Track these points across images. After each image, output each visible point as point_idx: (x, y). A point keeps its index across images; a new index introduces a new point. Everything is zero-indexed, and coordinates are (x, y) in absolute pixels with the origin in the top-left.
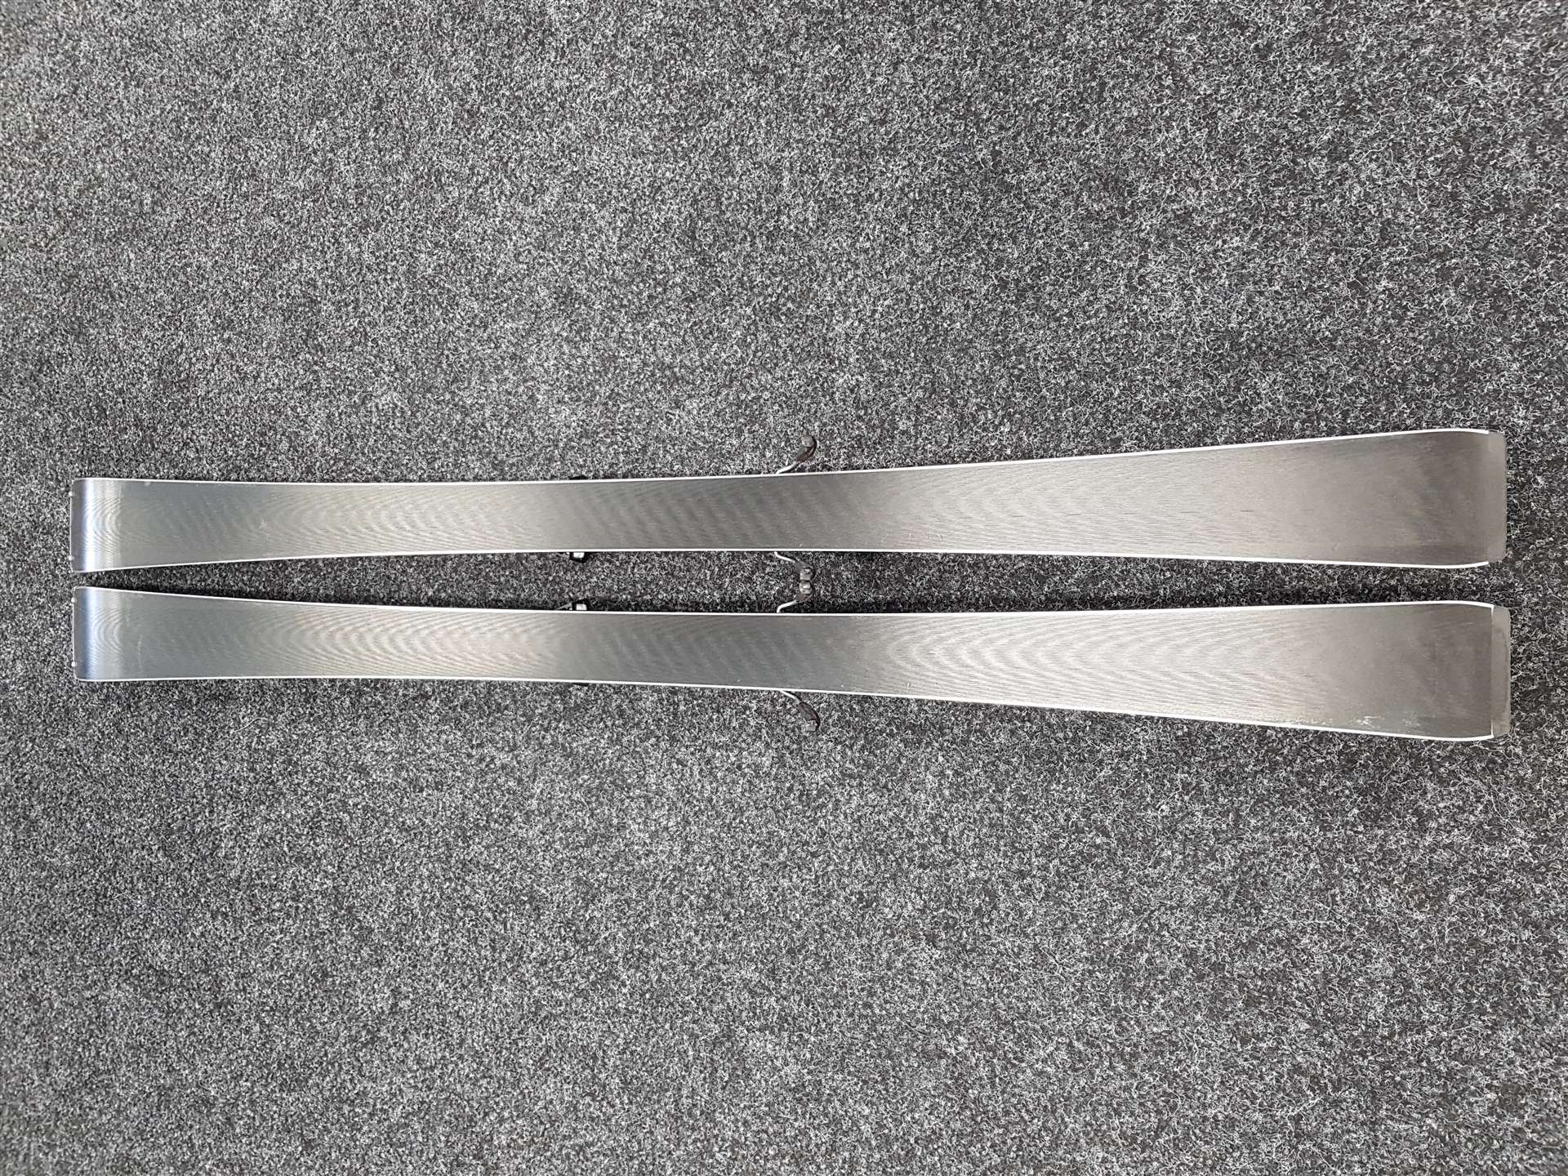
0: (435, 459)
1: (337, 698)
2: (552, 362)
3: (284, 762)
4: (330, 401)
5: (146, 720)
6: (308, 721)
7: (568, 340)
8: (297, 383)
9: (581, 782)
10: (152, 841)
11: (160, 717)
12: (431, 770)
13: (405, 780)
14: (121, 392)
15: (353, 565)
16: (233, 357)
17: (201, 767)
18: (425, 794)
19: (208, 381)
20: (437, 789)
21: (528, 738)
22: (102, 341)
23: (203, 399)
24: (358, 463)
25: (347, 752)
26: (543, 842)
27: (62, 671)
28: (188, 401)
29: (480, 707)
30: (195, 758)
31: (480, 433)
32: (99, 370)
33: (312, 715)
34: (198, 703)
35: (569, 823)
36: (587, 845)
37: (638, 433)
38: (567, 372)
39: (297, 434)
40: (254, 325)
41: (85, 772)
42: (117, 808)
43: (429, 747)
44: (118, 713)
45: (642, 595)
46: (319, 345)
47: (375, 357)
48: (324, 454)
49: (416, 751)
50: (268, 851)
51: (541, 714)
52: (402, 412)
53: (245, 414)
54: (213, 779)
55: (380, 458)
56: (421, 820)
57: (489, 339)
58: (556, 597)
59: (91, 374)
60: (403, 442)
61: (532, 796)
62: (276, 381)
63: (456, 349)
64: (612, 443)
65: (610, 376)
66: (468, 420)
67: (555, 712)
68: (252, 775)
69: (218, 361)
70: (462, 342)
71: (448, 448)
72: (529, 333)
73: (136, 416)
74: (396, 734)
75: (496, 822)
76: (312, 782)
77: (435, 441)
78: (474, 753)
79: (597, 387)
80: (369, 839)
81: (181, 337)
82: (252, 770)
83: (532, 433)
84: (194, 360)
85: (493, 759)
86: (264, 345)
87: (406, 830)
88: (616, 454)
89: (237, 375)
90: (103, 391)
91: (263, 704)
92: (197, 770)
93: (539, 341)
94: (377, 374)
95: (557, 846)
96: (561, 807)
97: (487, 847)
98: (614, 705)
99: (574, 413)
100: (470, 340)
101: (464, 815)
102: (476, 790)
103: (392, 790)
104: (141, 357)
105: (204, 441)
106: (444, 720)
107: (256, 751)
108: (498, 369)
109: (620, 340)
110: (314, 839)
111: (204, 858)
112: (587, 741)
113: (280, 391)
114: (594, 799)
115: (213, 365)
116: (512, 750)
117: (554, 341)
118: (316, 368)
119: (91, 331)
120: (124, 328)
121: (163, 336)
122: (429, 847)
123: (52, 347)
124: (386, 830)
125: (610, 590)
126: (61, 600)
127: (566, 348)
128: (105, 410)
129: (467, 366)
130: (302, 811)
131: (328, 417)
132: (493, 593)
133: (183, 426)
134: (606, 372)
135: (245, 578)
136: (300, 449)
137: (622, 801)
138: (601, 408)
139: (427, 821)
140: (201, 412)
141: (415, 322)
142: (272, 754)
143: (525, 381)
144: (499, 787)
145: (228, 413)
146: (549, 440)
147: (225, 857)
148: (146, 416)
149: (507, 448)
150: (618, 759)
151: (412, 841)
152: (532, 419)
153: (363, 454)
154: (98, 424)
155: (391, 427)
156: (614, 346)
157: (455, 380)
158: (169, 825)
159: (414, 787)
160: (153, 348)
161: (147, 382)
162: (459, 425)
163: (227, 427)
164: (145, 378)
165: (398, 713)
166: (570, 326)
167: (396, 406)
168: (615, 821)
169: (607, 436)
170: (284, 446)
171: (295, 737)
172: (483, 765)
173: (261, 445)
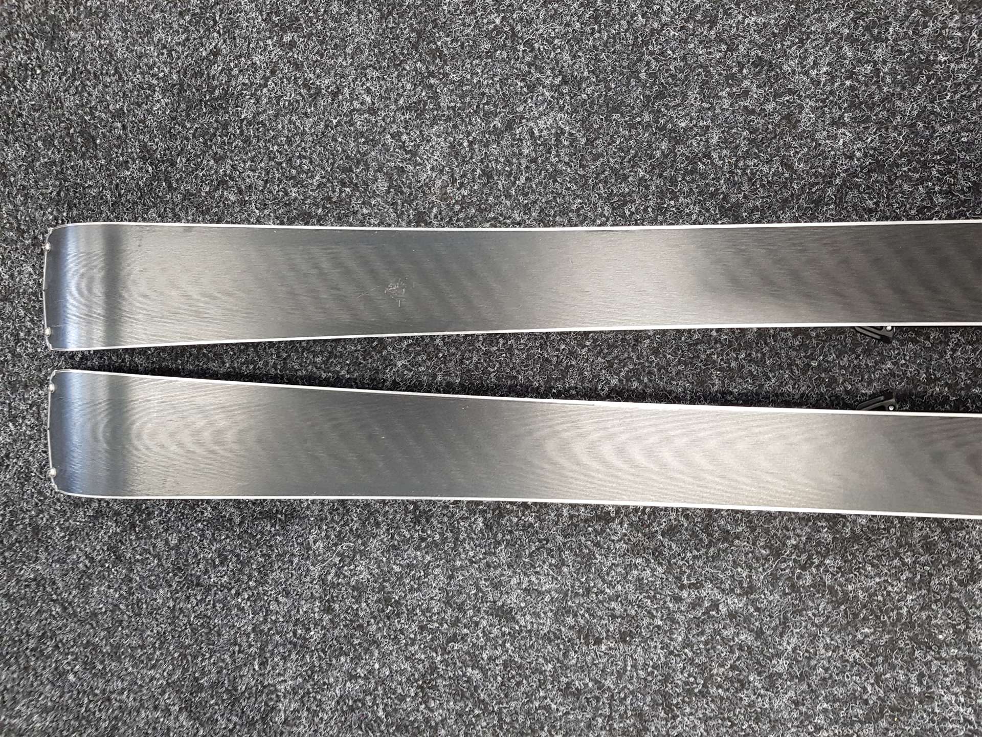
0: (625, 204)
1: (463, 518)
2: (825, 69)
3: (379, 601)
4: (455, 126)
5: (160, 544)
6: (418, 548)
7: (851, 39)
8: (401, 102)
9: (859, 637)
10: (169, 698)
11: (180, 541)
12: (614, 617)
13: (571, 628)
14: (119, 114)
15: (491, 344)
16: (297, 66)
17: (246, 606)
18: (603, 647)
19: (258, 101)
20: (624, 641)
21: (774, 578)
22: (88, 48)
23: (250, 123)
24: (499, 209)
25: (479, 589)
26: (795, 714)
27: (28, 478)
28: (225, 125)
29: (694, 535)
30: (238, 594)
31: (700, 165)
32: (84, 86)
33: (423, 539)
34: (242, 522)
35: (839, 691)
36: (868, 720)
37: (965, 166)
38: (848, 83)
39: (402, 170)
40: (332, 24)
41: (65, 609)
42: (115, 655)
43: (611, 585)
44: (116, 534)
45: (968, 387)
46: (437, 49)
47: (529, 65)
48: (444, 197)
49: (588, 591)
50: (354, 717)
51: (795, 547)
52: (573, 139)
53: (318, 142)
54: (265, 620)
55: (535, 202)
56: (596, 682)
57: (719, 39)
58: (823, 389)
59: (72, 91)
60: (573, 180)
61: (779, 655)
62: (368, 99)
63: (662, 53)
64: (921, 181)
65: (919, 88)
66: (680, 149)
67: (819, 544)
68: (327, 617)
69: (273, 72)
70: (673, 44)
71: (647, 187)
72: (787, 28)
73: (144, 146)
74: (558, 567)
75: (719, 686)
76: (422, 628)
77: (625, 178)
78: (685, 594)
79: (898, 103)
80: (513, 704)
81: (216, 40)
82: (328, 610)
83: (787, 165)
84: (235, 72)
85: (715, 605)
86: (348, 51)
87: (573, 694)
88: (930, 194)
89: (303, 91)
90: (92, 114)
91: (346, 524)
92: (242, 610)
93: (801, 41)
94: (532, 88)
95: (820, 720)
96: (826, 670)
97: (705, 720)
98: (916, 535)
99: (859, 137)
100: (686, 42)
101: (667, 679)
102: (687, 644)
103: (550, 641)
104: (151, 68)
105: (251, 178)
106: (635, 549)
107: (333, 586)
108: (731, 79)
109: (938, 39)
110: (425, 702)
111: (252, 723)
112: (871, 583)
113: (373, 111)
114: (880, 659)
115: (266, 79)
116: (747, 593)
117: (828, 40)
118: (433, 81)
119: (72, 34)
120: (126, 31)
121: (187, 39)
122: (610, 717)
123: (9, 55)
124: (542, 694)
125: (913, 380)
126: (26, 386)
127: (848, 51)
128: (94, 139)
129: (681, 76)
130: (406, 666)
131: (452, 146)
132: (716, 384)
133: (218, 159)
134: (914, 82)
135: (318, 360)
136: (406, 190)
137: (928, 664)
138: (905, 131)
139: (608, 683)
140: (247, 141)
141: (596, 18)
142: (359, 590)
143: (777, 95)
144: (725, 641)
145: (289, 142)
146: (816, 175)
147: (285, 722)
148: (159, 145)
149: (746, 187)
150: (922, 609)
151: (583, 709)
152: (788, 146)
153: (508, 196)
154: (83, 156)
155: (554, 160)
156: (926, 47)
157: (660, 95)
158: (196, 679)
159: (586, 637)
160: (170, 55)
161: (161, 102)
162: (666, 156)
163: (289, 161)
164: (158, 96)
165: (560, 539)
166: (854, 20)
167: (563, 133)
168: (917, 690)
169: (915, 170)
170: (382, 185)
171: (397, 569)
172: (699, 613)
173: (344, 184)
